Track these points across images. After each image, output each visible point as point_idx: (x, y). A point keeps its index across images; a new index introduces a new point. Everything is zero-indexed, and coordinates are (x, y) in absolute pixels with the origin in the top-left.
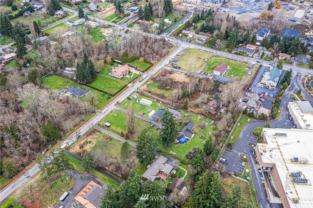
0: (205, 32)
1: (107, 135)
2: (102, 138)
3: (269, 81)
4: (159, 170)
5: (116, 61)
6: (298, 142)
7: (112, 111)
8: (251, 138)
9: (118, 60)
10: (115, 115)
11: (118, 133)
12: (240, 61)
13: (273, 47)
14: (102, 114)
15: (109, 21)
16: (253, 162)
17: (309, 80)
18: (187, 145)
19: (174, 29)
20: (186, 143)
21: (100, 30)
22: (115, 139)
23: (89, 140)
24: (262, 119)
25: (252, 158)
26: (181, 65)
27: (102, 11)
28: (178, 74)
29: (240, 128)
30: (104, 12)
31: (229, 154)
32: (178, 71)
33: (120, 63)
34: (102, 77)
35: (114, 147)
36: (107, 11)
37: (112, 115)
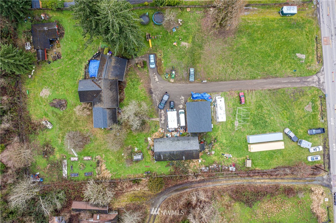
7: (320, 60)
10: (303, 57)
18: (80, 62)
20: (84, 64)
37: (310, 51)
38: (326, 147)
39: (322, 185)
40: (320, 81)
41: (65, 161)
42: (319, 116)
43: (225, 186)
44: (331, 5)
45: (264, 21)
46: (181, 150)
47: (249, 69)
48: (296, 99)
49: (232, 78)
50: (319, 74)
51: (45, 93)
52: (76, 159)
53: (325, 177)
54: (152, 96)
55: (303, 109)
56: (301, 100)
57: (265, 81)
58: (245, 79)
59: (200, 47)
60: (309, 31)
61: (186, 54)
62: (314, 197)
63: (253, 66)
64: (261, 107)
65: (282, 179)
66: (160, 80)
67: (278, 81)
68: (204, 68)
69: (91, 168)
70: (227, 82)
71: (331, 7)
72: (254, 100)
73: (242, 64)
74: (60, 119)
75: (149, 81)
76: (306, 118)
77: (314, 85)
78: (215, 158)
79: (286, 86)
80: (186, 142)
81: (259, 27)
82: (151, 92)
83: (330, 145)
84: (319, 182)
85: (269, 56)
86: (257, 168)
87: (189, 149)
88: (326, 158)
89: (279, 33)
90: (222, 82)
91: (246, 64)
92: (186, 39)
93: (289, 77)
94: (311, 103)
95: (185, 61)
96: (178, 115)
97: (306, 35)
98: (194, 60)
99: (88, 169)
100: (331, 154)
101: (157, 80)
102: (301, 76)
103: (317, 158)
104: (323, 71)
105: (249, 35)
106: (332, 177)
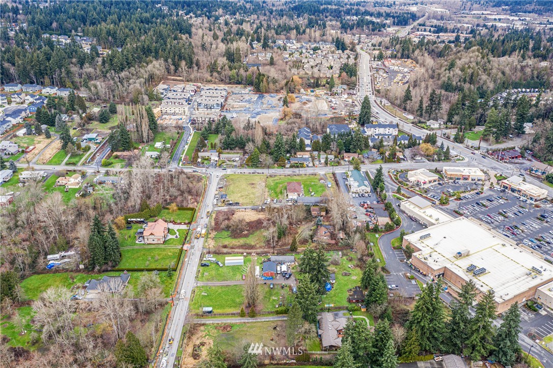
0: (231, 149)
1: (218, 324)
2: (216, 331)
3: (360, 188)
4: (336, 329)
5: (132, 220)
6: (445, 238)
7: (194, 292)
8: (397, 254)
9: (137, 218)
10: (203, 294)
11: (233, 314)
12: (306, 175)
13: (330, 149)
14: (181, 301)
15: (59, 164)
16: (421, 276)
17: (395, 175)
19: (182, 154)
20: (334, 288)
21: (57, 180)
22: (236, 324)
23: (198, 342)
24: (390, 230)
25: (416, 273)
26: (237, 199)
27: (31, 151)
28: (242, 211)
29: (378, 248)
30: (36, 151)
31: (391, 279)
32: (240, 209)
33: (142, 221)
34: (128, 251)
35: (246, 334)
36: (42, 150)
37: (198, 296)
38: (201, 260)
40: (196, 284)
41: (341, 256)
42: (201, 271)
43: (258, 250)
47: (237, 289)
48: (212, 277)
50: (196, 287)
51: (354, 278)
53: (205, 251)
54: (295, 279)
55: (209, 274)
56: (210, 277)
57: (229, 284)
58: (240, 285)
59: (265, 297)
60: (196, 304)
61: (275, 294)
62: (213, 245)
63: (235, 290)
64: (234, 275)
66: (290, 284)
67: (221, 285)
68: (264, 289)
72: (237, 277)
75: (297, 284)
76: (209, 270)
77: (200, 282)
78: (262, 258)
79: (217, 282)
81: (227, 306)
83: (198, 261)
84: (208, 249)
85: (224, 294)
88: (202, 257)
89: (215, 304)
91: (239, 291)
92: (274, 300)
93: (214, 286)
94: (204, 276)
95: (275, 291)
96: (281, 270)
98: (270, 292)
100: (199, 258)
101: (292, 284)
102: (207, 286)
104: (193, 288)
106: (201, 251)
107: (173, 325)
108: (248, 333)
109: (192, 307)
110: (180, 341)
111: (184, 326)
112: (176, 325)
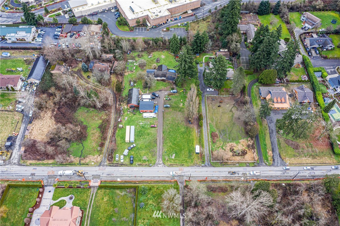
6: (132, 2)
7: (171, 165)
8: (138, 31)
10: (173, 157)
16: (166, 25)
25: (163, 26)
32: (24, 136)
37: (176, 161)
38: (122, 165)
39: (101, 161)
40: (159, 165)
41: (135, 61)
42: (140, 163)
43: (111, 117)
44: (202, 173)
45: (193, 140)
46: (133, 97)
47: (168, 131)
48: (150, 152)
49: (164, 123)
50: (163, 164)
51: (163, 57)
52: (135, 64)
53: (106, 163)
54: (158, 91)
55: (144, 155)
56: (150, 154)
57: (162, 138)
58: (163, 128)
59: (180, 111)
60: (187, 161)
61: (177, 105)
62: (96, 157)
63: (169, 133)
64: (148, 134)
65: (109, 142)
66: (165, 94)
67: (161, 144)
68: (170, 112)
69: (130, 69)
70: (162, 121)
71: (200, 173)
72: (152, 132)
73: (171, 128)
74: (152, 61)
75: (165, 90)
76: (139, 156)
77: (157, 161)
78: (126, 113)
79: (158, 147)
80: (136, 100)
81: (189, 137)
82: (160, 91)
83: (123, 167)
84: (103, 160)
85: (174, 141)
86: (117, 131)
87: (132, 100)
88: (116, 165)
89: (186, 146)
90: (162, 118)
91: (171, 129)
92: (184, 105)
93: (163, 149)
94: (147, 159)
95: (173, 104)
96: (149, 99)
97: (185, 160)
98: (174, 108)
99: (130, 68)
100: (118, 167)
101: (165, 93)
102: (163, 155)
103: (117, 157)
104: (165, 167)
105: (186, 132)
106: (105, 167)
107: (214, 175)
108: (219, 121)
109: (192, 164)
110: (230, 167)
111: (214, 167)
112: (214, 173)
